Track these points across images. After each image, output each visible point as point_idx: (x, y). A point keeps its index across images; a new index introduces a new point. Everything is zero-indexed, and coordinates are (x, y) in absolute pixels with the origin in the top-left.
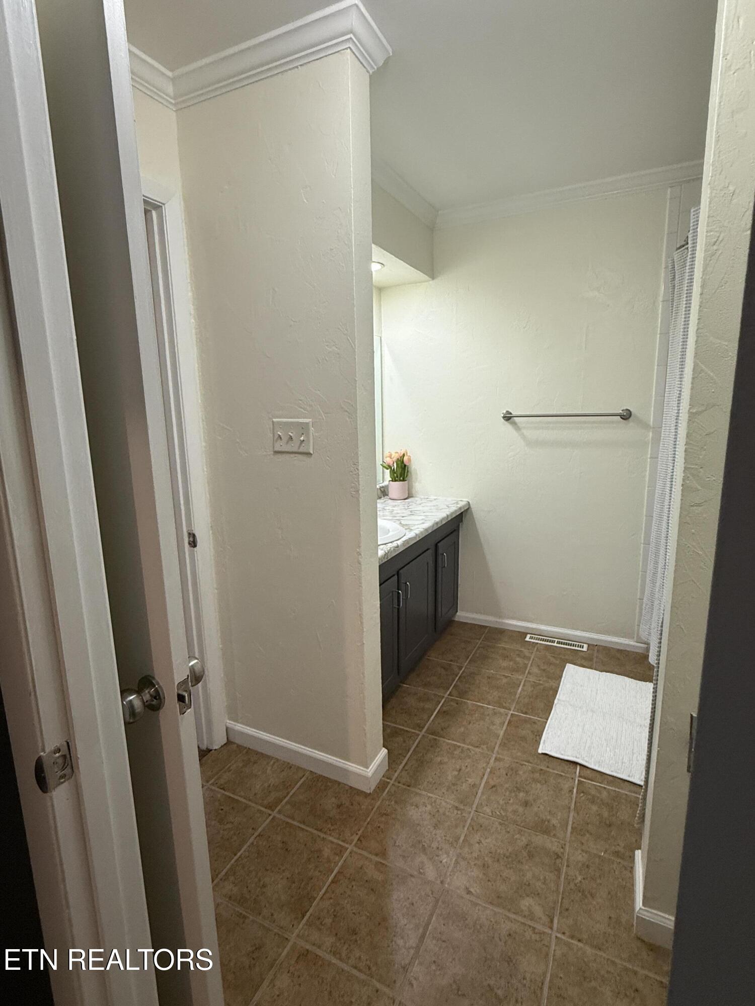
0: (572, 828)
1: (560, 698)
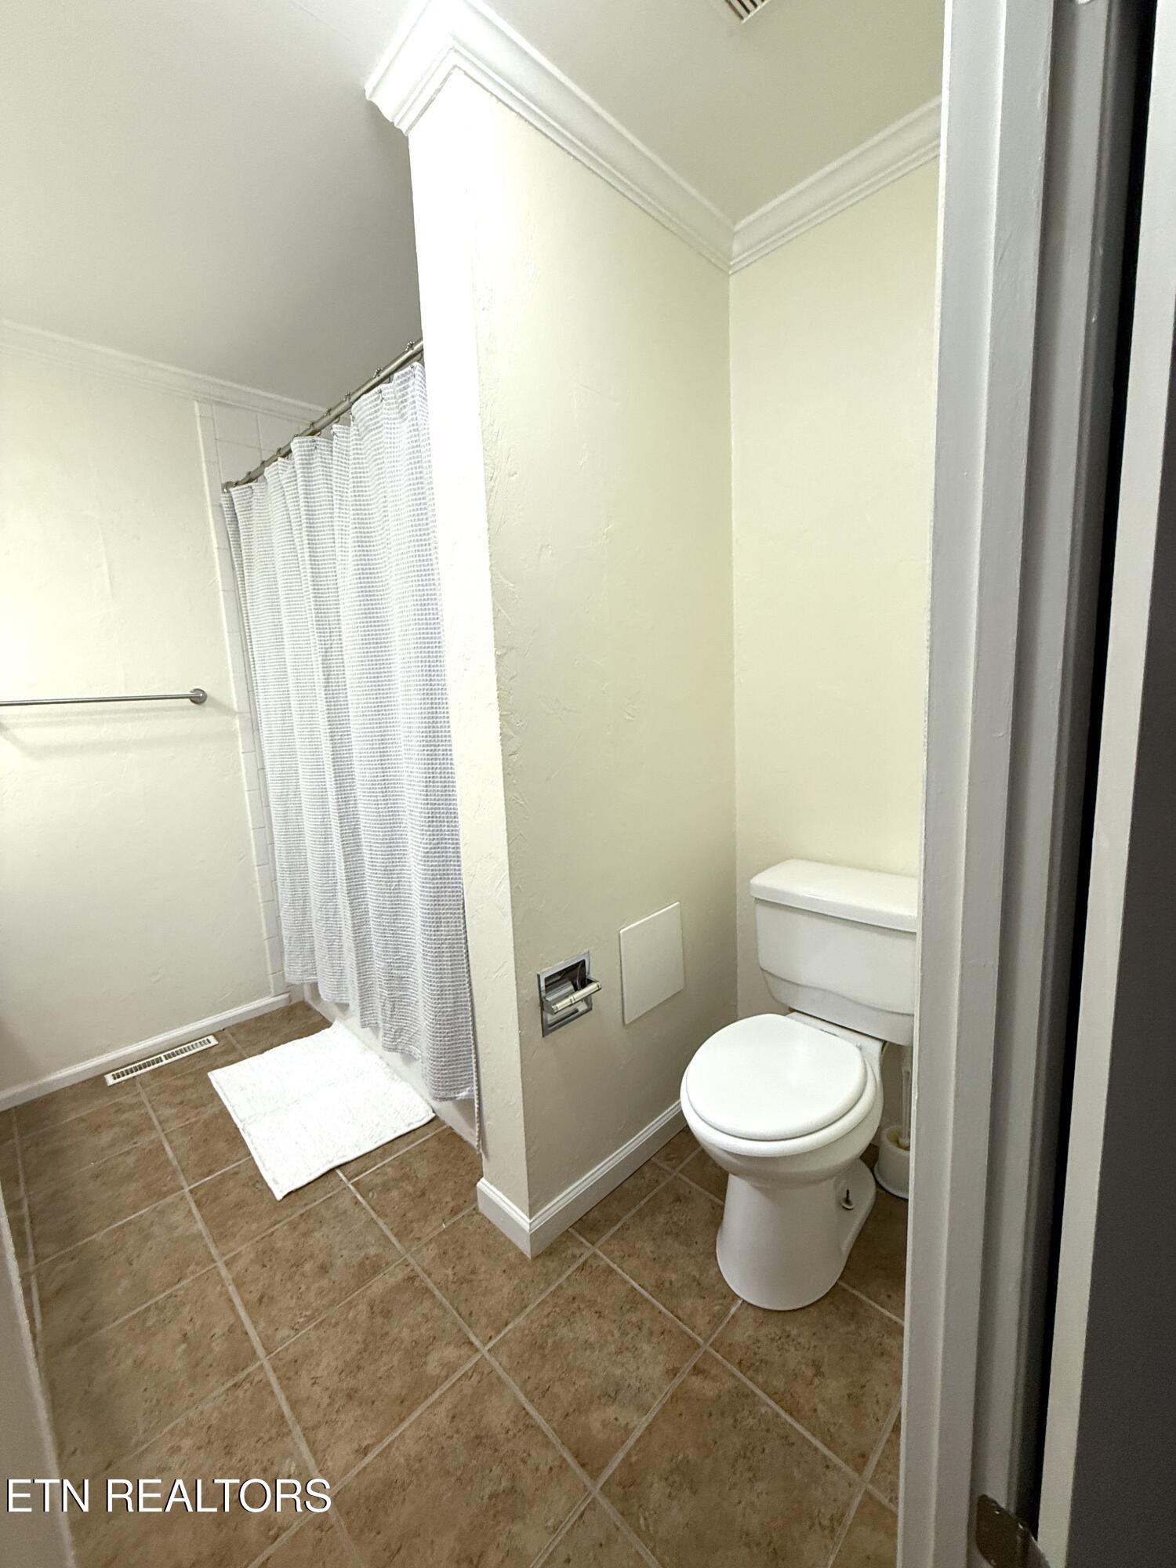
1: (242, 1117)
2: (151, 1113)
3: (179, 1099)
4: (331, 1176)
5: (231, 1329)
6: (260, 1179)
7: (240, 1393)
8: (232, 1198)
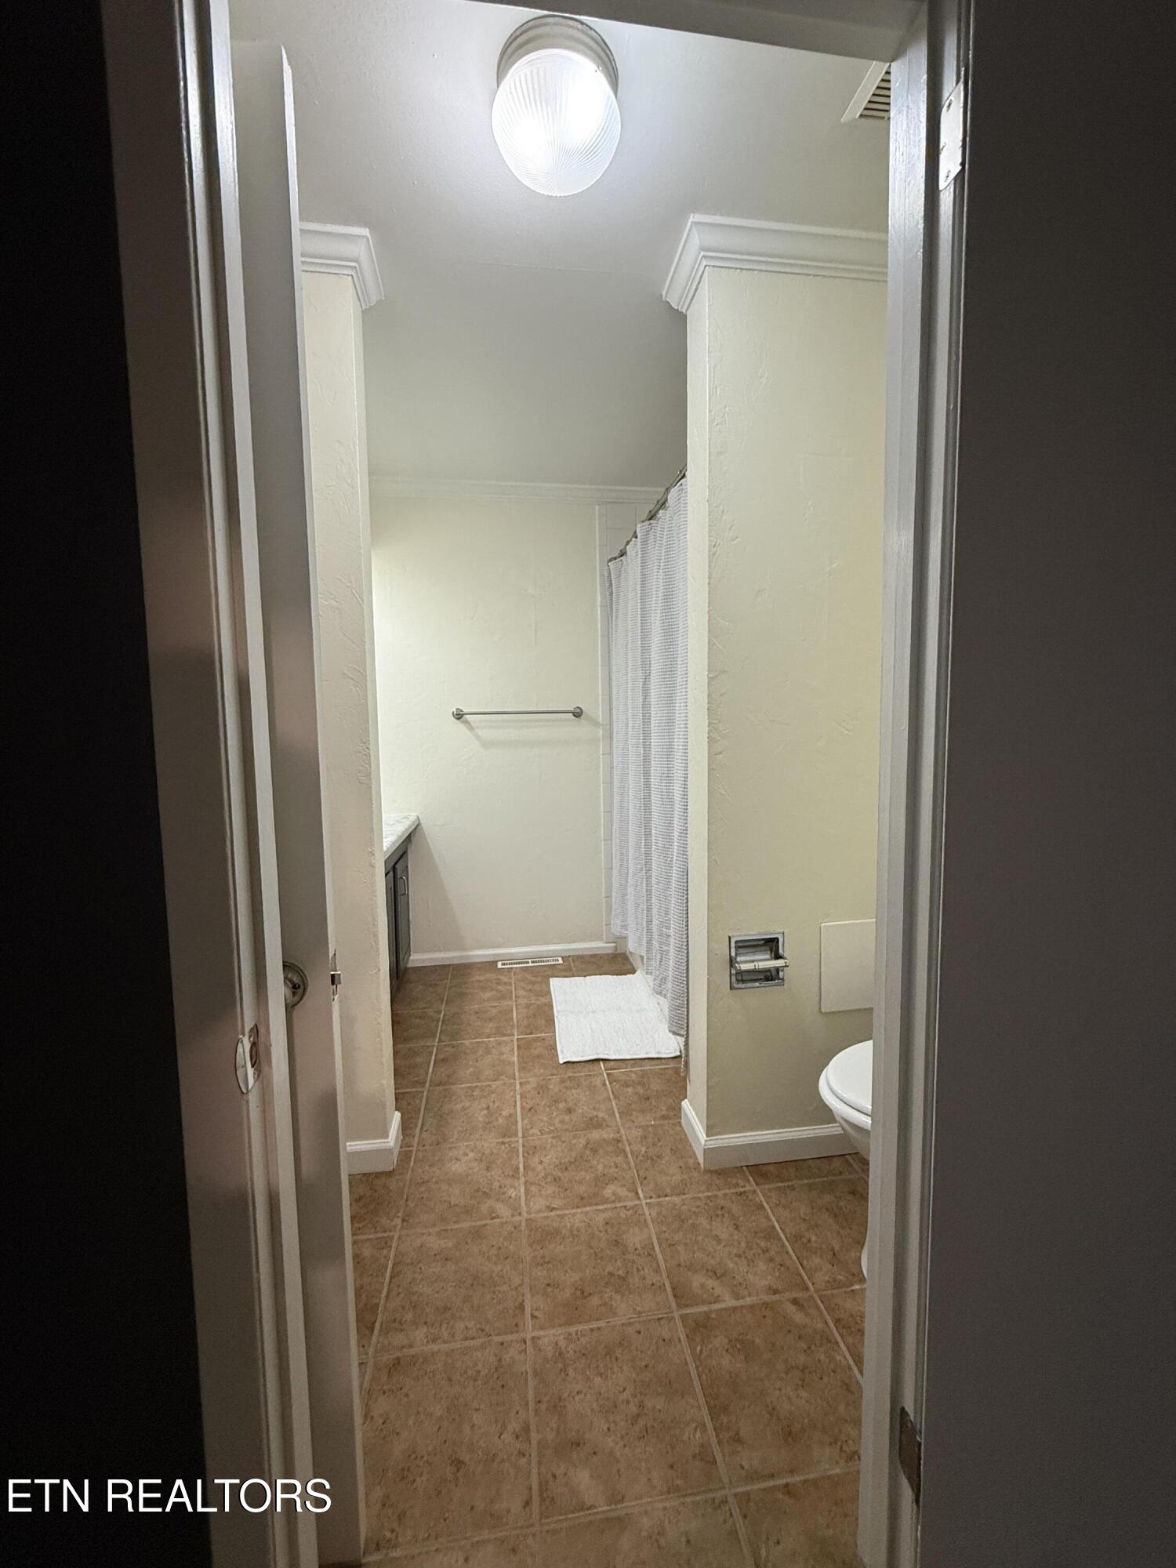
0: (619, 1113)
1: (559, 1009)
2: (513, 990)
3: (530, 987)
4: (596, 1064)
5: (510, 1115)
6: (554, 1048)
7: (503, 1147)
8: (536, 1052)
